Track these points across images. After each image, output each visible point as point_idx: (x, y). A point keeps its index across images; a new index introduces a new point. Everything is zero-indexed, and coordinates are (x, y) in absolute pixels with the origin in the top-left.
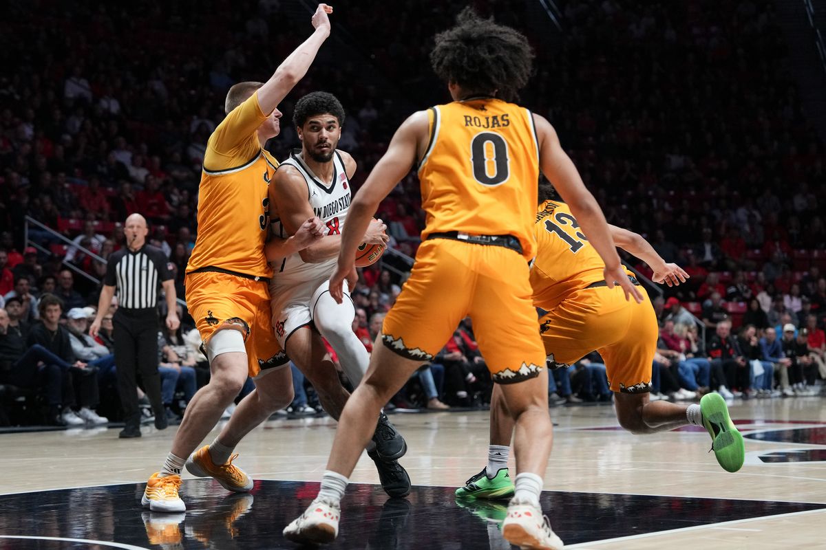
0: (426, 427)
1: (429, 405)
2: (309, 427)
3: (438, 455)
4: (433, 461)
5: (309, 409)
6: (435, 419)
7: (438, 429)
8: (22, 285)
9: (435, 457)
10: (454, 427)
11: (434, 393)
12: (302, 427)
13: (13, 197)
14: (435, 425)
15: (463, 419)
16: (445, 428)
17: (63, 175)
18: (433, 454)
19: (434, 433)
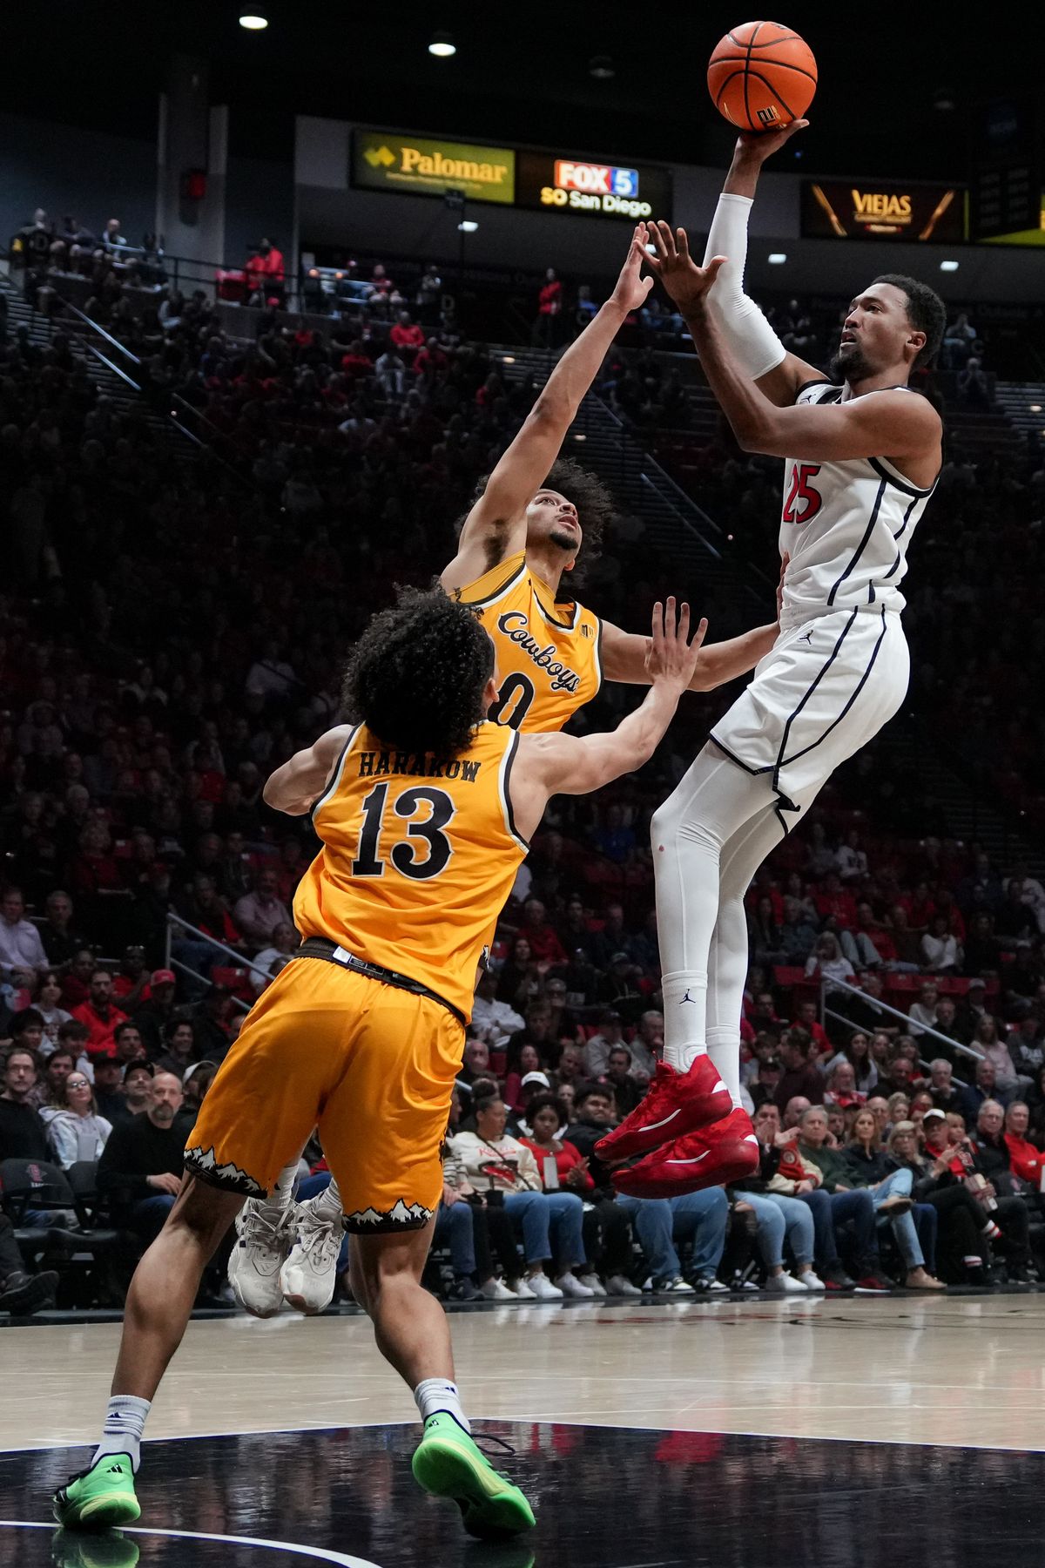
0: (902, 1325)
1: (909, 1281)
2: (682, 1320)
3: (922, 1381)
4: (914, 1391)
5: (684, 1286)
6: (918, 1309)
7: (925, 1327)
8: (127, 1038)
9: (919, 1386)
10: (957, 1325)
11: (919, 1259)
12: (671, 1319)
13: (143, 878)
14: (919, 1321)
15: (974, 1308)
16: (935, 1325)
17: (237, 836)
18: (913, 1379)
19: (917, 1334)
